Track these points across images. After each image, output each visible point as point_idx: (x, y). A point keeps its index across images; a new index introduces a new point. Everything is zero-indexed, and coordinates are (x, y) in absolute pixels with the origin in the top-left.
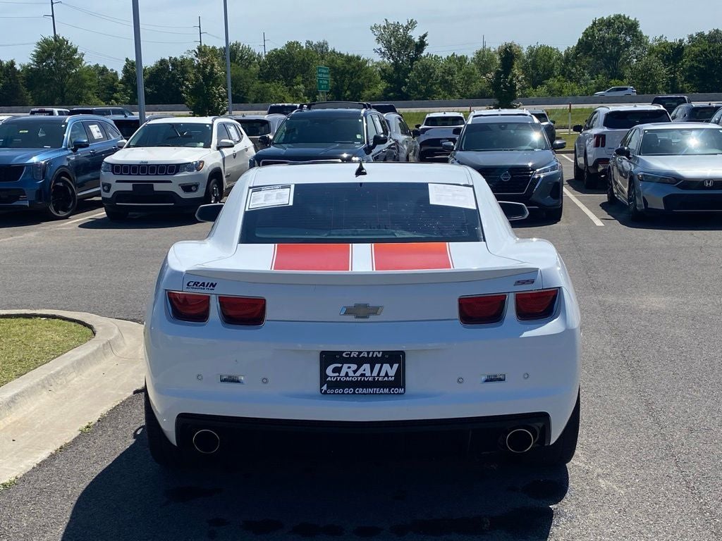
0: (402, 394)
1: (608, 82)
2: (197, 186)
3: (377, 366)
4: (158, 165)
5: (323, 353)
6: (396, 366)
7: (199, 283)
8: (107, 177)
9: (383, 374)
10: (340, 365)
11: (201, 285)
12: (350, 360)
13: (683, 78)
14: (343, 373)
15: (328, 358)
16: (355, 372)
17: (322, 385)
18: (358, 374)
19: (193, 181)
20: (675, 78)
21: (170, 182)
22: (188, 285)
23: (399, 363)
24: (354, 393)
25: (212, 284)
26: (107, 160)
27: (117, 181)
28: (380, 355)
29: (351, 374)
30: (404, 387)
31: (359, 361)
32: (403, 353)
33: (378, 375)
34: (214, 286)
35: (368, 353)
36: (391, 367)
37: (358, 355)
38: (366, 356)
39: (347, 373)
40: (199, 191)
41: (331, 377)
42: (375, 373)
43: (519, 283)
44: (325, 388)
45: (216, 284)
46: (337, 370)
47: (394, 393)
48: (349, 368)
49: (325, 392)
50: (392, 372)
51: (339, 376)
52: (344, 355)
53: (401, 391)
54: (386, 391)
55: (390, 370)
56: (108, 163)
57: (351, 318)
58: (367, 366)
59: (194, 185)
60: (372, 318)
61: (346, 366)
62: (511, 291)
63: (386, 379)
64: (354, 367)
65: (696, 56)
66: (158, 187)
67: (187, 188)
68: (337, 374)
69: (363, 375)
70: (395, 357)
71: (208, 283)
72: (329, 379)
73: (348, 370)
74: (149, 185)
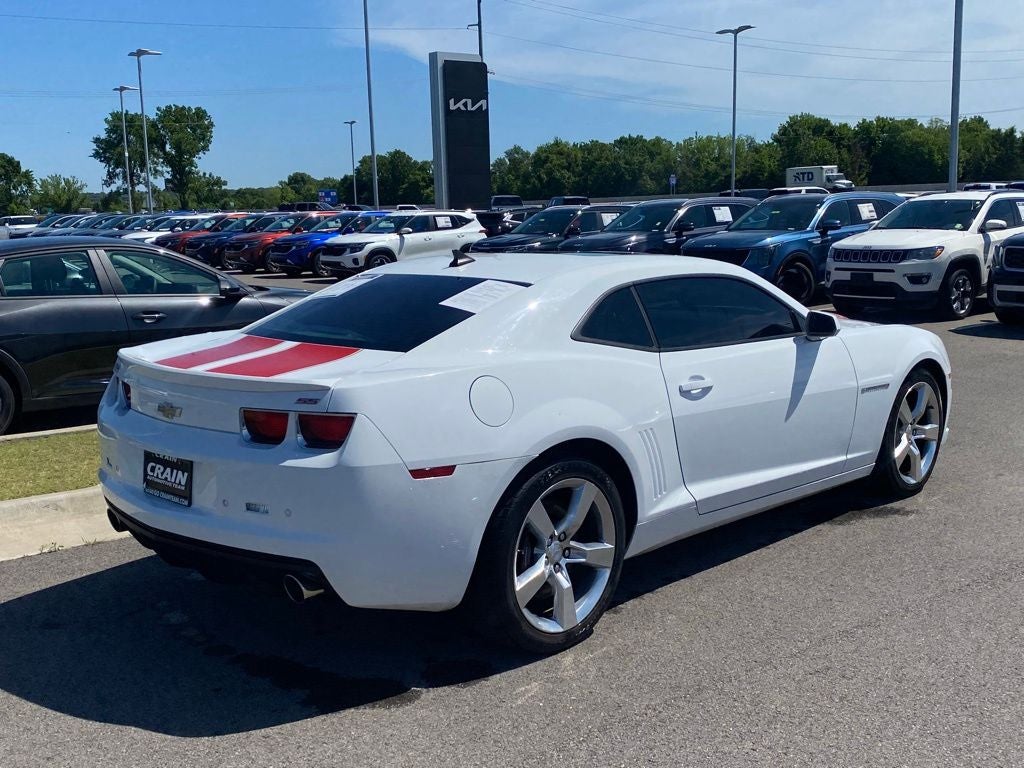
0: (190, 507)
2: (928, 277)
4: (881, 251)
5: (145, 451)
6: (186, 475)
8: (831, 264)
9: (178, 481)
10: (154, 465)
12: (161, 461)
14: (155, 475)
15: (149, 457)
16: (162, 474)
18: (163, 477)
19: (924, 271)
21: (893, 271)
23: (189, 473)
24: (159, 497)
26: (835, 245)
27: (837, 269)
28: (175, 461)
29: (160, 476)
30: (190, 499)
31: (165, 463)
32: (192, 463)
33: (175, 482)
36: (183, 476)
37: (166, 458)
38: (169, 459)
39: (158, 474)
40: (931, 282)
41: (149, 476)
42: (173, 480)
43: (300, 401)
44: (145, 485)
46: (153, 470)
47: (182, 505)
48: (159, 468)
50: (183, 482)
51: (152, 477)
52: (157, 456)
53: (190, 503)
54: (176, 500)
55: (182, 478)
56: (836, 249)
59: (926, 276)
61: (157, 466)
62: (293, 409)
63: (179, 487)
64: (162, 468)
66: (878, 277)
67: (915, 279)
68: (153, 473)
69: (166, 479)
70: (186, 467)
73: (159, 470)
74: (869, 274)
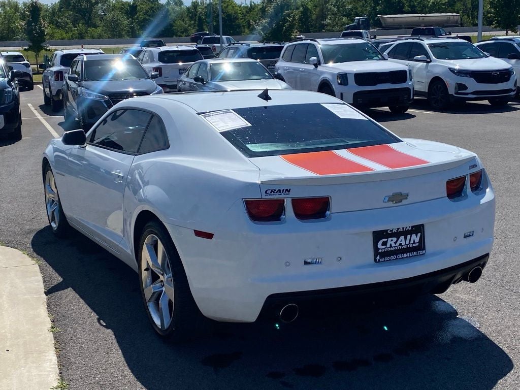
0: (424, 254)
1: (86, 30)
3: (409, 236)
5: (374, 233)
6: (419, 235)
7: (275, 190)
9: (412, 242)
10: (386, 240)
11: (277, 192)
12: (393, 235)
13: (139, 27)
14: (388, 246)
15: (378, 236)
16: (395, 243)
17: (375, 256)
18: (397, 244)
20: (133, 27)
22: (266, 192)
23: (421, 233)
24: (397, 258)
25: (287, 190)
28: (410, 229)
29: (393, 245)
30: (424, 249)
31: (397, 234)
32: (423, 225)
33: (409, 243)
34: (289, 191)
35: (403, 228)
36: (417, 237)
37: (397, 231)
38: (402, 230)
39: (391, 245)
41: (381, 249)
42: (407, 243)
44: (378, 258)
45: (290, 190)
46: (385, 244)
47: (420, 255)
48: (392, 240)
49: (379, 261)
50: (417, 240)
51: (386, 248)
52: (389, 232)
53: (424, 252)
54: (415, 253)
55: (416, 238)
57: (391, 204)
58: (402, 238)
60: (404, 202)
61: (390, 239)
63: (414, 245)
64: (395, 239)
65: (147, 11)
68: (385, 247)
69: (400, 245)
70: (418, 229)
71: (283, 190)
72: (380, 251)
73: (391, 241)
